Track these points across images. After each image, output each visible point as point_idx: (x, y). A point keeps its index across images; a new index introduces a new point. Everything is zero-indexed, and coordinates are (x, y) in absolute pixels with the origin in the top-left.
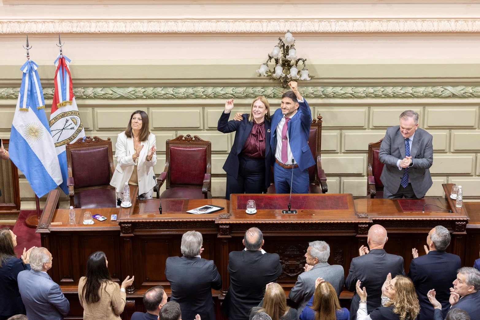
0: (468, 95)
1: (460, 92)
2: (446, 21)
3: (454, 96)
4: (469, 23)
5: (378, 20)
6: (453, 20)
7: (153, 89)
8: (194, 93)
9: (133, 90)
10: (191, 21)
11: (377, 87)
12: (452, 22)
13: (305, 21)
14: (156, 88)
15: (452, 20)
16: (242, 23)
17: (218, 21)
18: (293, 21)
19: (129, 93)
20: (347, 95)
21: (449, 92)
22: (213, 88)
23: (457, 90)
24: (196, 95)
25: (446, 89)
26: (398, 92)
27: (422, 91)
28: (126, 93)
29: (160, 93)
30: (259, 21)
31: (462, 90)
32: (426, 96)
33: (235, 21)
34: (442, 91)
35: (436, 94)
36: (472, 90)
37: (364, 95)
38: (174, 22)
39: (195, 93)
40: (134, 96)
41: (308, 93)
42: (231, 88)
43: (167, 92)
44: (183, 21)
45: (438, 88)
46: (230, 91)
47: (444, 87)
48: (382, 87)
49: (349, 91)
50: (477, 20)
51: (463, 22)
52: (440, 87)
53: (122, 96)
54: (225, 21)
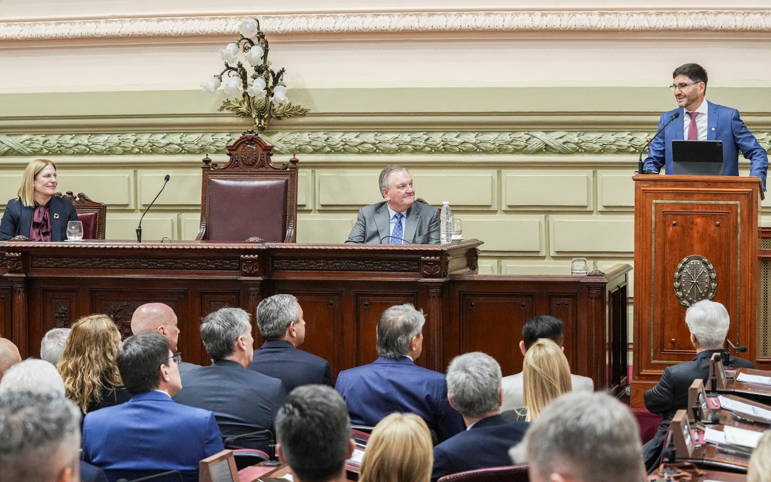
0: (572, 146)
1: (557, 141)
2: (527, 15)
3: (547, 149)
4: (565, 17)
5: (415, 14)
6: (539, 12)
7: (60, 137)
8: (120, 143)
9: (28, 138)
10: (120, 20)
11: (418, 133)
12: (536, 16)
13: (297, 16)
14: (64, 136)
15: (537, 12)
16: (197, 22)
17: (161, 20)
18: (278, 17)
19: (21, 143)
20: (366, 146)
21: (539, 140)
22: (150, 134)
23: (553, 138)
24: (123, 147)
25: (534, 137)
26: (453, 140)
27: (492, 140)
28: (16, 144)
29: (68, 144)
30: (224, 18)
31: (560, 138)
32: (501, 150)
33: (187, 20)
34: (526, 140)
35: (518, 146)
36: (578, 138)
37: (394, 146)
38: (94, 23)
39: (122, 143)
40: (29, 150)
41: (301, 143)
42: (179, 136)
43: (79, 142)
44: (109, 21)
45: (520, 134)
46: (175, 139)
47: (530, 133)
48: (425, 133)
49: (370, 138)
50: (577, 13)
51: (555, 16)
52: (523, 133)
53: (12, 148)
54: (171, 19)
